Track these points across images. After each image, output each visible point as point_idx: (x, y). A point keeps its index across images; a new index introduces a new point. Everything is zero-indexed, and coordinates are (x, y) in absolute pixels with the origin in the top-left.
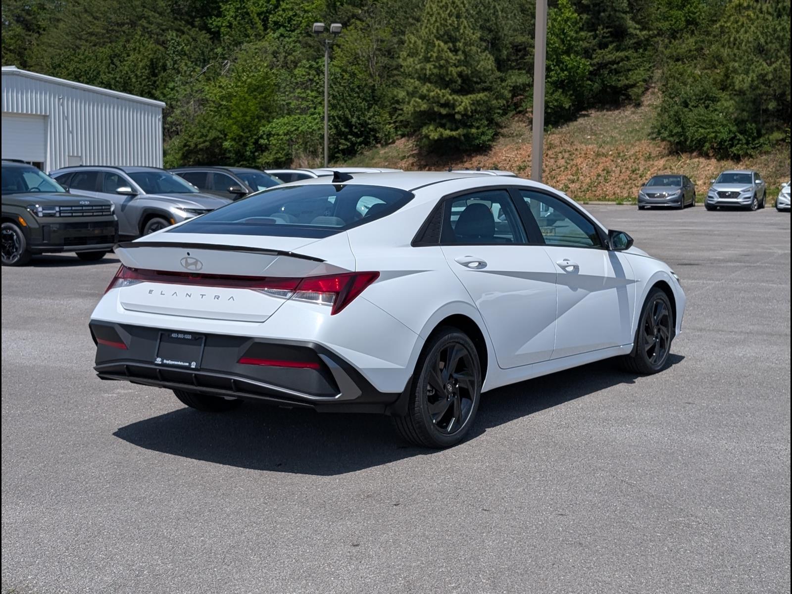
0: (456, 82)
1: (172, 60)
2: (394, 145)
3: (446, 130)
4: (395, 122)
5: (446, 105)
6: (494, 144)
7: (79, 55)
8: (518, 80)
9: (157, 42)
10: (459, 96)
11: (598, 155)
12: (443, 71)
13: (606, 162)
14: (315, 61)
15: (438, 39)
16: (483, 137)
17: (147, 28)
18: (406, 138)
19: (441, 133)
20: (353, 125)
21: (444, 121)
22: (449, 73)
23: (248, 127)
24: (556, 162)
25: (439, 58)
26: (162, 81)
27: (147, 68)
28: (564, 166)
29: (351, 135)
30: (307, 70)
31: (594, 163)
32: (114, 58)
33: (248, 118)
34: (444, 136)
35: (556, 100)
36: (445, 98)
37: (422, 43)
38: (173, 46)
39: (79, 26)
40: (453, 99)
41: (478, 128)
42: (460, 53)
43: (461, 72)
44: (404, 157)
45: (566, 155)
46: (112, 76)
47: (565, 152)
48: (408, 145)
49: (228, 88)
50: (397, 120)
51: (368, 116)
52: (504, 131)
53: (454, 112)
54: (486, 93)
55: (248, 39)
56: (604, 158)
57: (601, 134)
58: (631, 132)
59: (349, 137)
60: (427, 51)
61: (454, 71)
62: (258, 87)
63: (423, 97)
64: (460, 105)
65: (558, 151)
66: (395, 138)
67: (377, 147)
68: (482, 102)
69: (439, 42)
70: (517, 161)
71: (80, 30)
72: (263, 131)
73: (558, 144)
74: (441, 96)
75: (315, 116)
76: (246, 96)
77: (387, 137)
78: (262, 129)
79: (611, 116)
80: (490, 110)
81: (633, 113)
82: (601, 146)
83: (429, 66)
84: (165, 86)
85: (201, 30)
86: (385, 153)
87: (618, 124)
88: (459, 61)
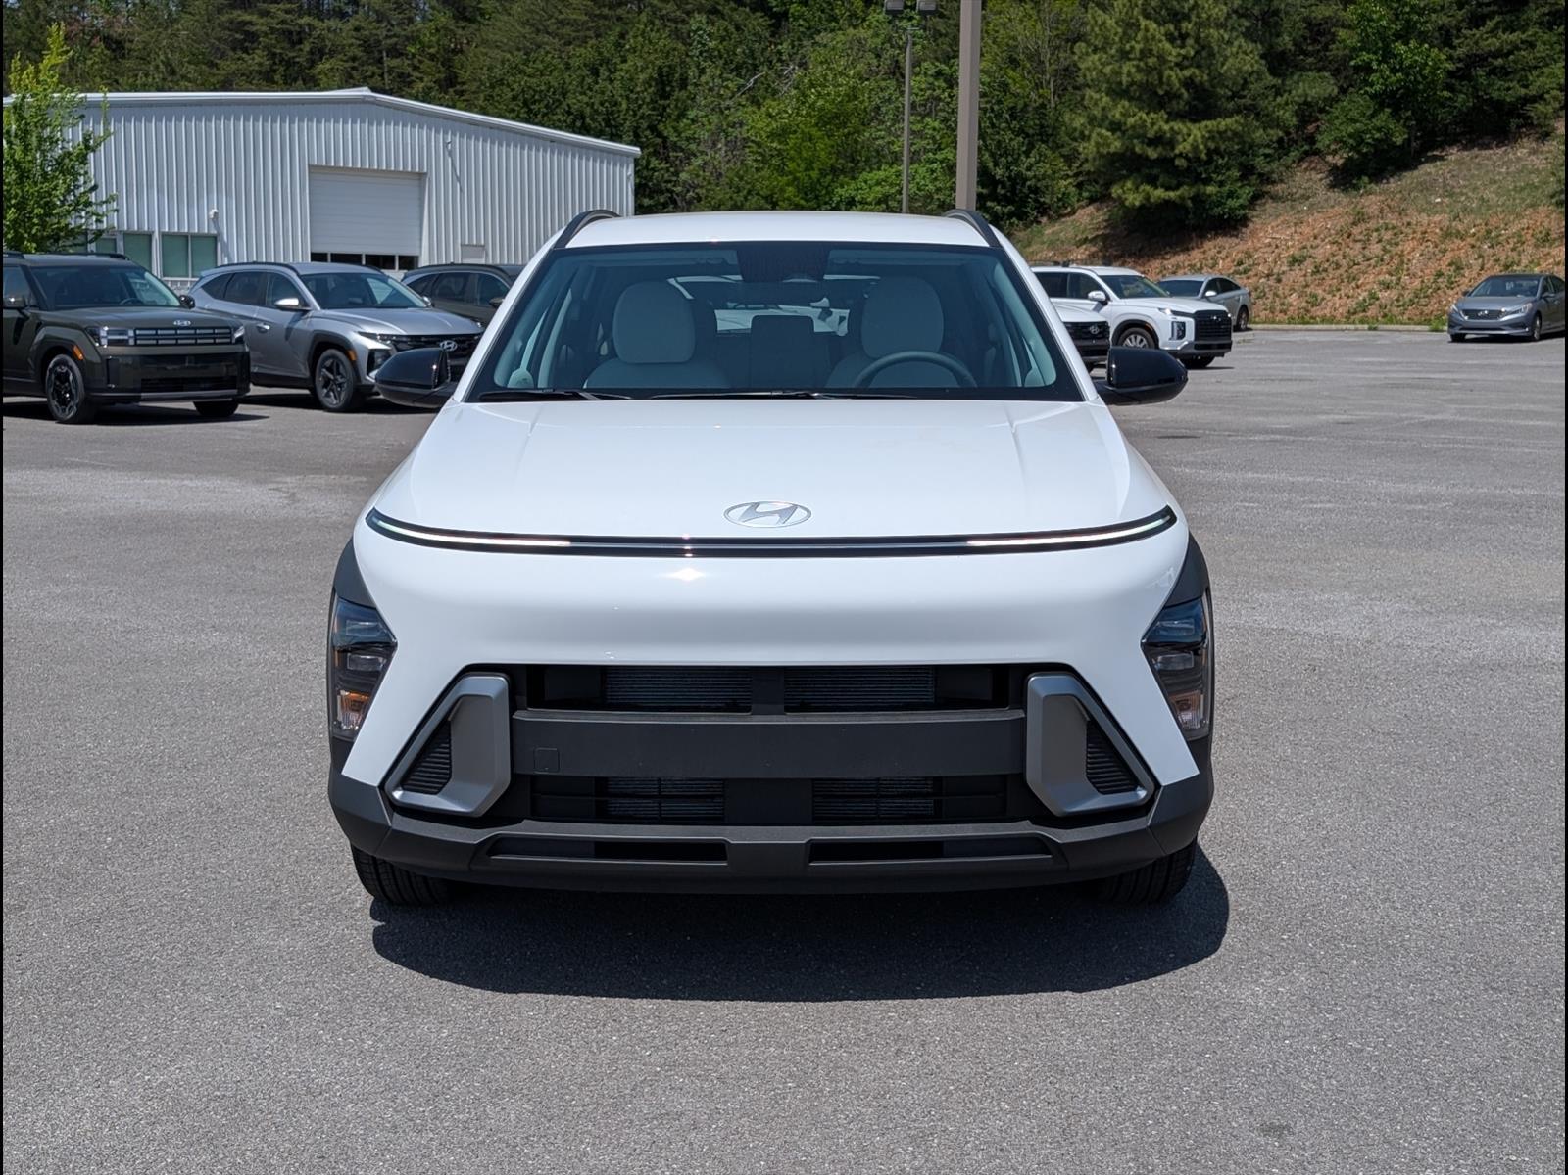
0: (1180, 96)
1: (698, 66)
2: (1074, 217)
3: (1156, 188)
4: (1076, 175)
5: (1157, 141)
6: (1255, 213)
7: (534, 62)
8: (1309, 92)
9: (677, 35)
10: (1184, 123)
11: (1448, 234)
12: (1154, 78)
13: (1459, 249)
14: (947, 65)
15: (1147, 16)
16: (1232, 203)
17: (660, 10)
18: (1097, 204)
19: (1148, 193)
20: (999, 182)
21: (1155, 172)
22: (1165, 80)
23: (813, 190)
24: (1364, 248)
25: (1145, 53)
26: (676, 106)
27: (653, 84)
28: (1377, 257)
29: (993, 201)
30: (931, 80)
31: (1436, 250)
32: (601, 65)
33: (815, 174)
34: (1152, 200)
35: (1379, 130)
36: (1156, 128)
37: (1117, 23)
38: (699, 43)
39: (543, 10)
40: (1172, 129)
41: (1221, 184)
42: (1190, 41)
43: (1190, 78)
44: (1086, 240)
45: (1387, 236)
46: (586, 99)
47: (1386, 229)
48: (1097, 218)
49: (781, 118)
50: (1081, 169)
51: (1027, 164)
52: (1279, 188)
53: (1172, 155)
54: (1237, 118)
55: (833, 24)
56: (1458, 241)
57: (1462, 194)
58: (1522, 189)
59: (989, 204)
60: (1126, 37)
61: (1174, 76)
62: (836, 116)
63: (1116, 127)
64: (1185, 140)
65: (1375, 227)
66: (1076, 205)
67: (1039, 223)
68: (1229, 134)
69: (1148, 22)
70: (1292, 246)
71: (546, 16)
72: (841, 196)
73: (1376, 213)
74: (1148, 125)
75: (935, 165)
76: (814, 131)
77: (1061, 204)
78: (839, 190)
79: (1488, 159)
80: (1249, 148)
81: (1534, 152)
82: (1457, 217)
83: (1128, 67)
84: (682, 115)
85: (754, 10)
86: (1053, 232)
87: (1500, 173)
88: (1185, 57)
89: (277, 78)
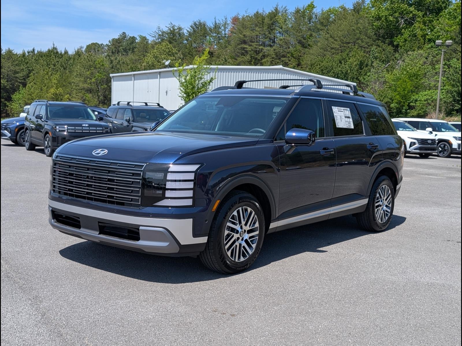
1: (371, 61)
9: (365, 52)
14: (448, 61)
23: (405, 96)
33: (406, 92)
38: (373, 54)
62: (415, 75)
76: (407, 79)
78: (413, 97)
84: (366, 74)
85: (389, 45)
89: (252, 63)
